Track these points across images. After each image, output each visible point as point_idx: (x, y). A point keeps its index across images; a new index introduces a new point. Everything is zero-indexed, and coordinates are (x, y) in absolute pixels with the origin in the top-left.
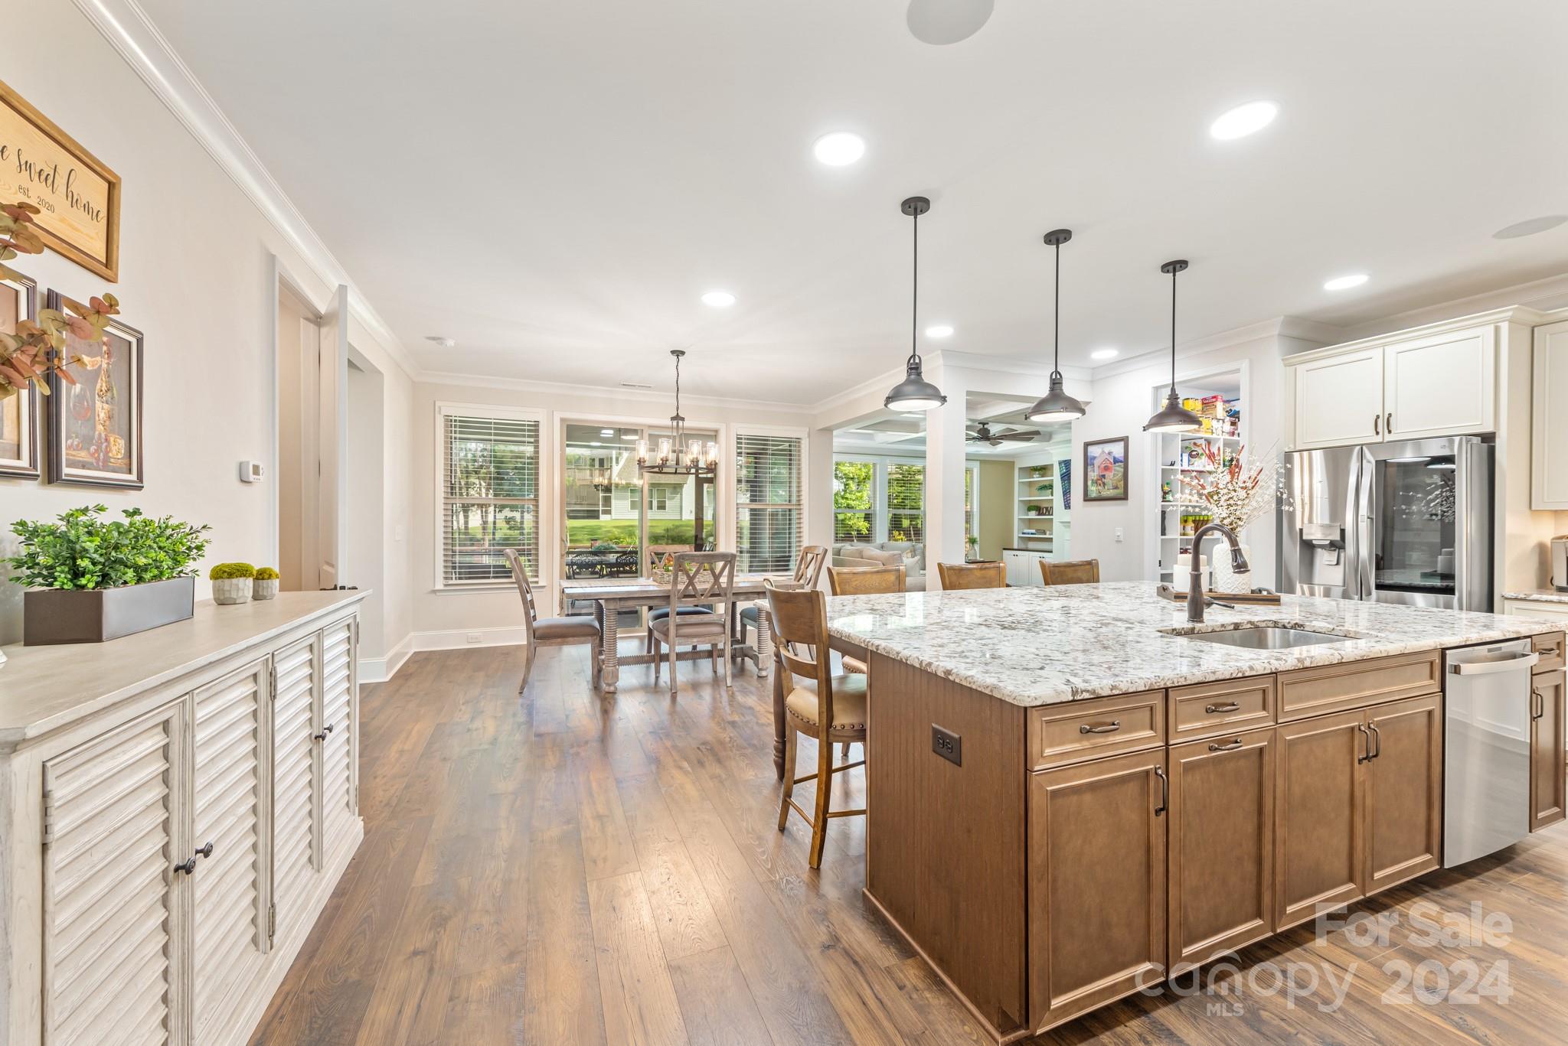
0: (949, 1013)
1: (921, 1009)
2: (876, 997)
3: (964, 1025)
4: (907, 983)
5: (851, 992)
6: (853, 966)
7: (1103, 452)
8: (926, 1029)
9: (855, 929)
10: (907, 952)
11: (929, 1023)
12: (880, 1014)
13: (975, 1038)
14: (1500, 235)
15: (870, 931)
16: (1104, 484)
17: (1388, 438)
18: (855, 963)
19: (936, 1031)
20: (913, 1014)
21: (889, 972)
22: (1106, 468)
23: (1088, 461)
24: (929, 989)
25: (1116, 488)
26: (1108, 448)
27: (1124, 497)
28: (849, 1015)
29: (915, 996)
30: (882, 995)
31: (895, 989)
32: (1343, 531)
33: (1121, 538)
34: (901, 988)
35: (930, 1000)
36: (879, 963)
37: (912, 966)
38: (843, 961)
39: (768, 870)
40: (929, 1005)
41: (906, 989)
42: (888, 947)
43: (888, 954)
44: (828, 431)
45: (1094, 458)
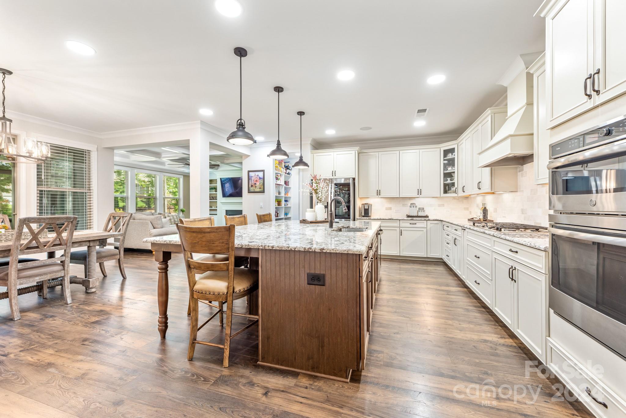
0: (328, 384)
1: (319, 390)
2: (303, 397)
3: (335, 385)
4: (307, 385)
5: (292, 403)
6: (283, 393)
7: (255, 175)
8: (327, 395)
9: (269, 380)
10: (295, 375)
11: (326, 392)
12: (310, 402)
13: (341, 386)
14: (361, 129)
15: (275, 376)
16: (256, 187)
17: (335, 177)
18: (283, 391)
19: (330, 393)
20: (319, 393)
21: (297, 386)
22: (256, 181)
23: (249, 178)
24: (315, 382)
25: (260, 188)
26: (257, 173)
27: (263, 192)
28: (301, 411)
29: (313, 387)
30: (303, 395)
31: (305, 390)
32: (328, 203)
33: (262, 207)
34: (306, 388)
35: (318, 385)
36: (291, 385)
37: (302, 378)
38: (278, 394)
39: (203, 381)
40: (320, 387)
41: (308, 387)
42: (288, 378)
43: (290, 380)
44: (112, 149)
45: (252, 177)
